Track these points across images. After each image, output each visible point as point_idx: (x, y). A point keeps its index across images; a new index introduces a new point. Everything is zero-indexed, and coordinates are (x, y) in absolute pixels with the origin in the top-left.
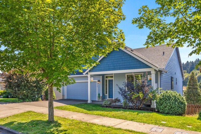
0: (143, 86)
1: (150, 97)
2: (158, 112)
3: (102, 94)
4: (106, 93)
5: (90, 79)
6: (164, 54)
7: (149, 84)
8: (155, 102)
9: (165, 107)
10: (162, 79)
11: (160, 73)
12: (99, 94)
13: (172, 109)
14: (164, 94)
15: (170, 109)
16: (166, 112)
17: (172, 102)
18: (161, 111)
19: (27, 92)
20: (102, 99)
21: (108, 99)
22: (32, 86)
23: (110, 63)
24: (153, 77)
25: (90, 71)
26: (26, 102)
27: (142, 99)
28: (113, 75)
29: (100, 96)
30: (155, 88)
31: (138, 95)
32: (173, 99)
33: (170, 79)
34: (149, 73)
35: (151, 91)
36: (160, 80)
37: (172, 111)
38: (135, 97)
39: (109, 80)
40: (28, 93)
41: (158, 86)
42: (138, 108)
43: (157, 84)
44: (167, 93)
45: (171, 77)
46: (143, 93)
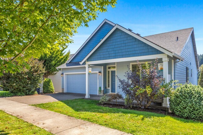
0: (151, 78)
1: (161, 93)
2: (173, 114)
3: (104, 88)
4: (109, 87)
5: (88, 69)
6: (178, 39)
7: (159, 74)
8: (168, 100)
9: (184, 107)
10: (176, 69)
11: (174, 61)
12: (100, 88)
13: (195, 112)
14: (182, 89)
15: (192, 112)
16: (185, 115)
17: (196, 101)
18: (177, 113)
19: (18, 85)
20: (103, 93)
21: (110, 93)
22: (24, 78)
23: (111, 50)
24: (165, 66)
25: (88, 60)
26: (17, 96)
27: (149, 95)
28: (116, 66)
29: (101, 90)
30: (168, 81)
31: (145, 90)
32: (196, 96)
33: (186, 70)
34: (160, 61)
35: (163, 85)
36: (174, 70)
37: (195, 114)
38: (140, 92)
39: (112, 71)
40: (20, 85)
41: (171, 78)
42: (145, 107)
43: (170, 75)
44: (186, 88)
45: (187, 68)
46: (151, 87)
